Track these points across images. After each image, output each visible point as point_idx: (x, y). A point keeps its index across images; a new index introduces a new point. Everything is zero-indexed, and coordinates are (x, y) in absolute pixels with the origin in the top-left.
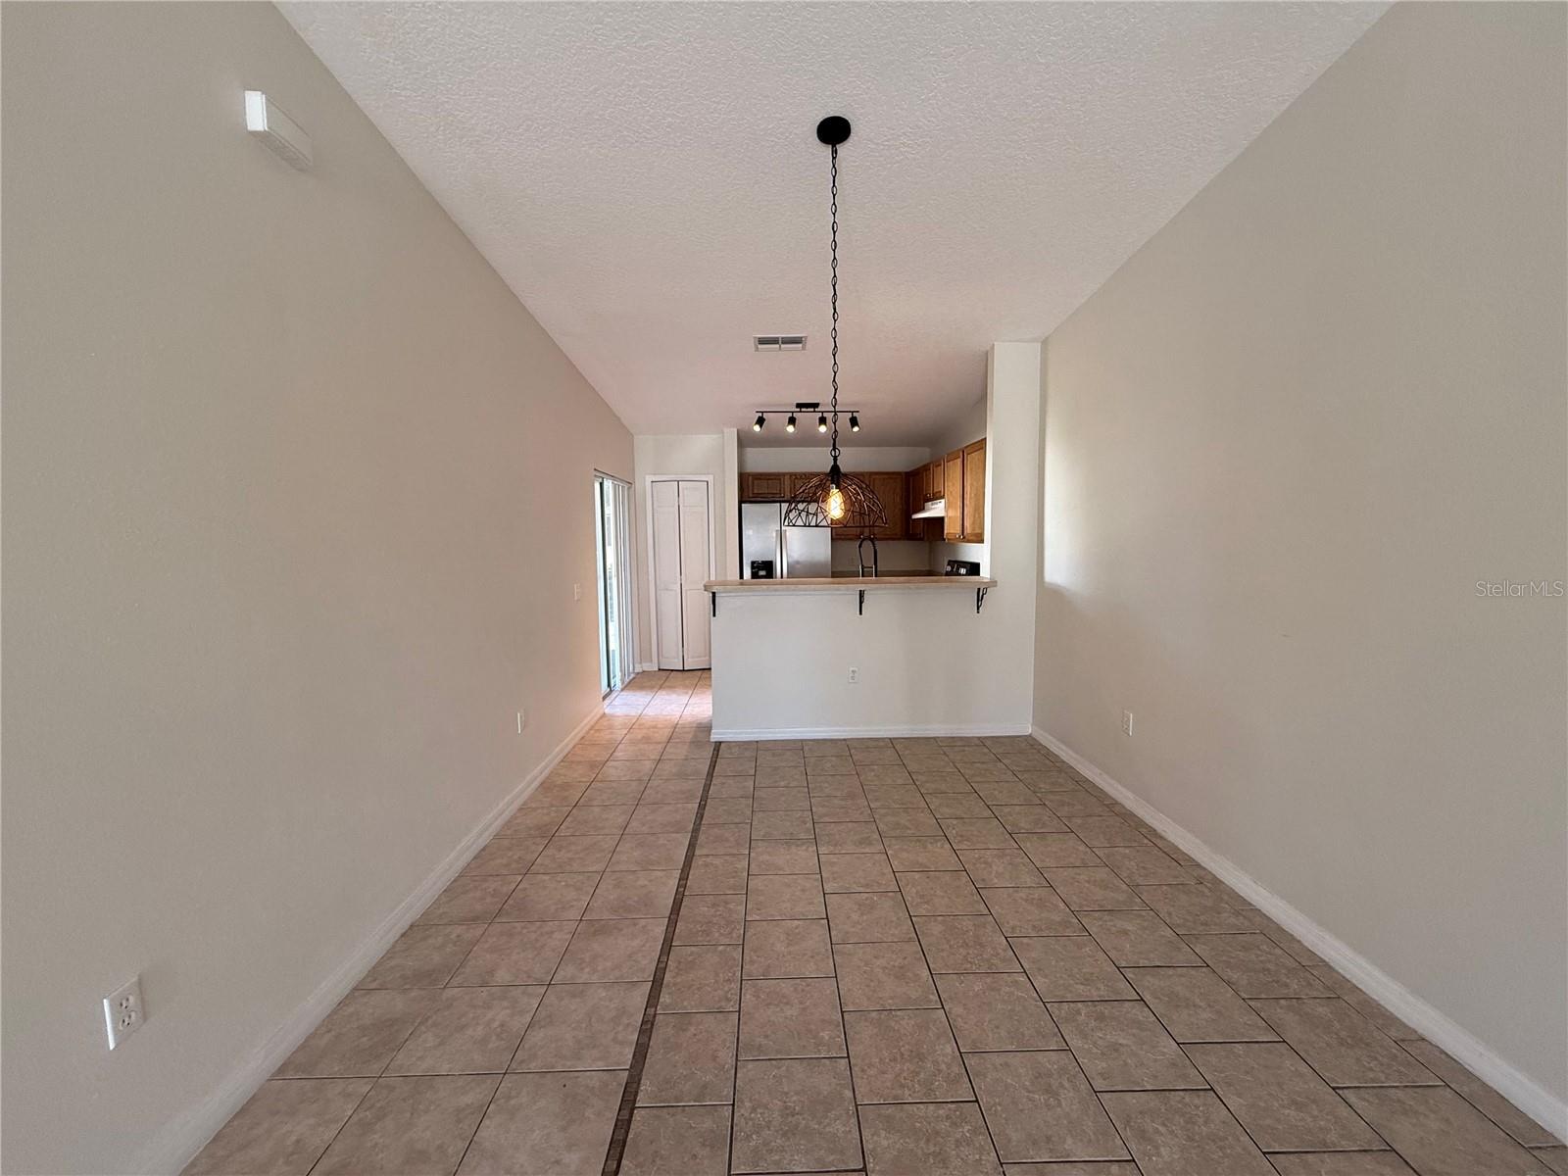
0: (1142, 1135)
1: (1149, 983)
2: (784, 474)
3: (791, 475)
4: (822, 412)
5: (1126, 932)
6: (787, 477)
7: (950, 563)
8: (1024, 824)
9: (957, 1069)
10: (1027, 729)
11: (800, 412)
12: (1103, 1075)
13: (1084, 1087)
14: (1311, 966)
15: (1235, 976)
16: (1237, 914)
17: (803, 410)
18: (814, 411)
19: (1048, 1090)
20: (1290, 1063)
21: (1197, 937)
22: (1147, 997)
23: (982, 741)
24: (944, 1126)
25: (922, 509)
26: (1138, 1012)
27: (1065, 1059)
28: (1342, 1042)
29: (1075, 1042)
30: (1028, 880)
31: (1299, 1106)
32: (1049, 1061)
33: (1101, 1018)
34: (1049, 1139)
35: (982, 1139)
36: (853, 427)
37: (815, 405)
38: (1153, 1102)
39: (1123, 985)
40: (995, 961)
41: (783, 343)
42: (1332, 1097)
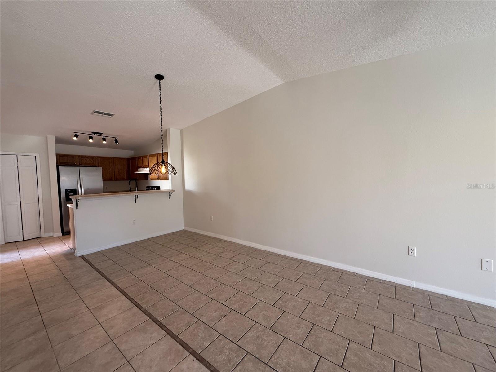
0: (245, 275)
1: (234, 259)
2: (76, 156)
3: (79, 156)
4: (104, 136)
5: (226, 254)
6: (77, 157)
7: (147, 187)
8: (197, 246)
9: (216, 282)
10: (183, 228)
11: (94, 135)
12: (236, 271)
13: (235, 274)
14: (251, 248)
15: (244, 253)
16: (239, 246)
17: (95, 134)
18: (100, 136)
19: (231, 277)
20: (255, 259)
21: (236, 251)
22: (235, 261)
23: (173, 233)
24: (220, 288)
25: (137, 171)
26: (235, 263)
27: (230, 273)
28: (259, 255)
29: (230, 270)
30: (205, 253)
31: (259, 263)
32: (228, 274)
33: (231, 266)
34: (235, 281)
35: (227, 286)
36: (116, 143)
37: (101, 134)
38: (244, 271)
39: (231, 261)
40: (210, 267)
41: (104, 114)
42: (261, 260)
